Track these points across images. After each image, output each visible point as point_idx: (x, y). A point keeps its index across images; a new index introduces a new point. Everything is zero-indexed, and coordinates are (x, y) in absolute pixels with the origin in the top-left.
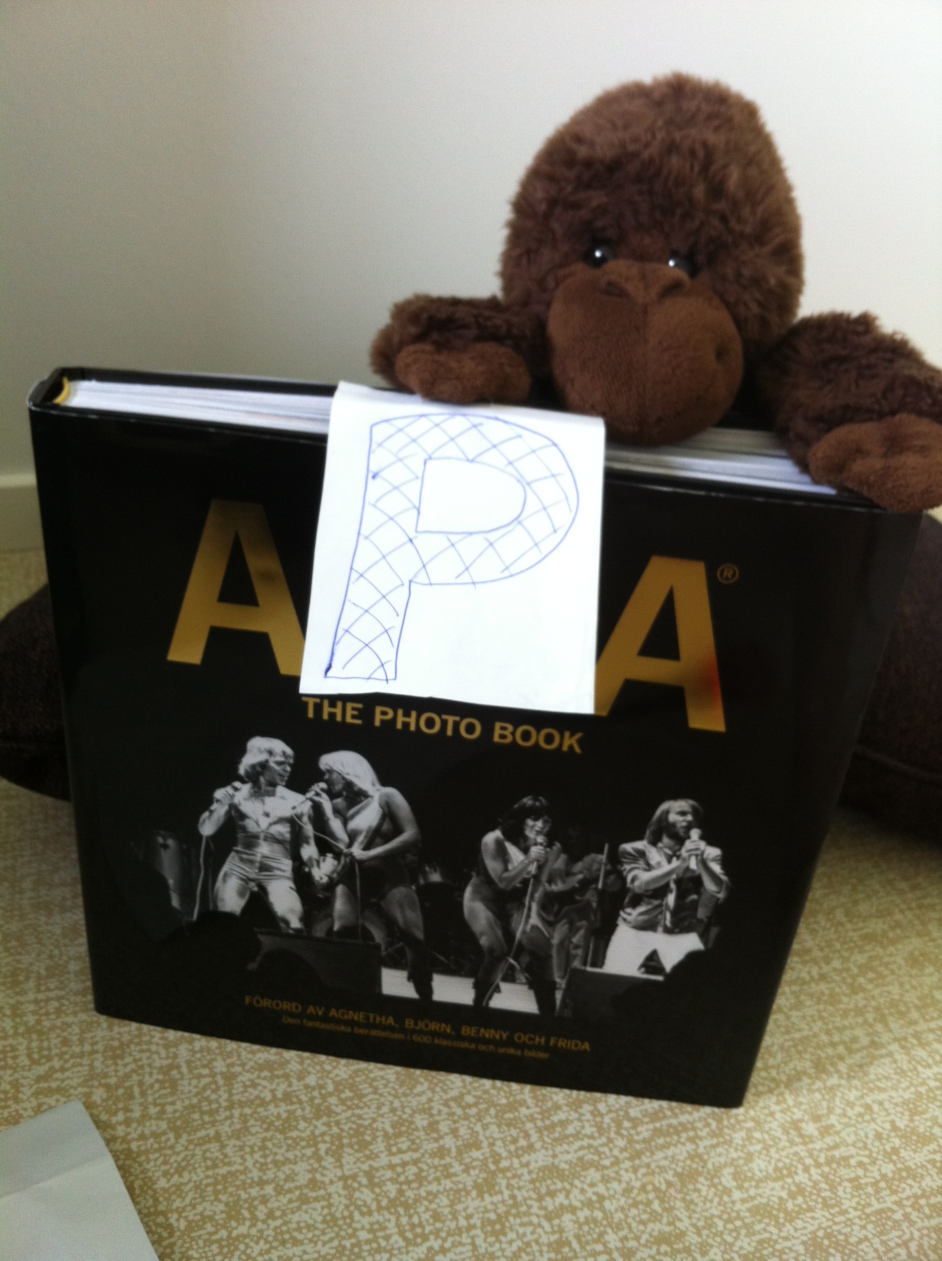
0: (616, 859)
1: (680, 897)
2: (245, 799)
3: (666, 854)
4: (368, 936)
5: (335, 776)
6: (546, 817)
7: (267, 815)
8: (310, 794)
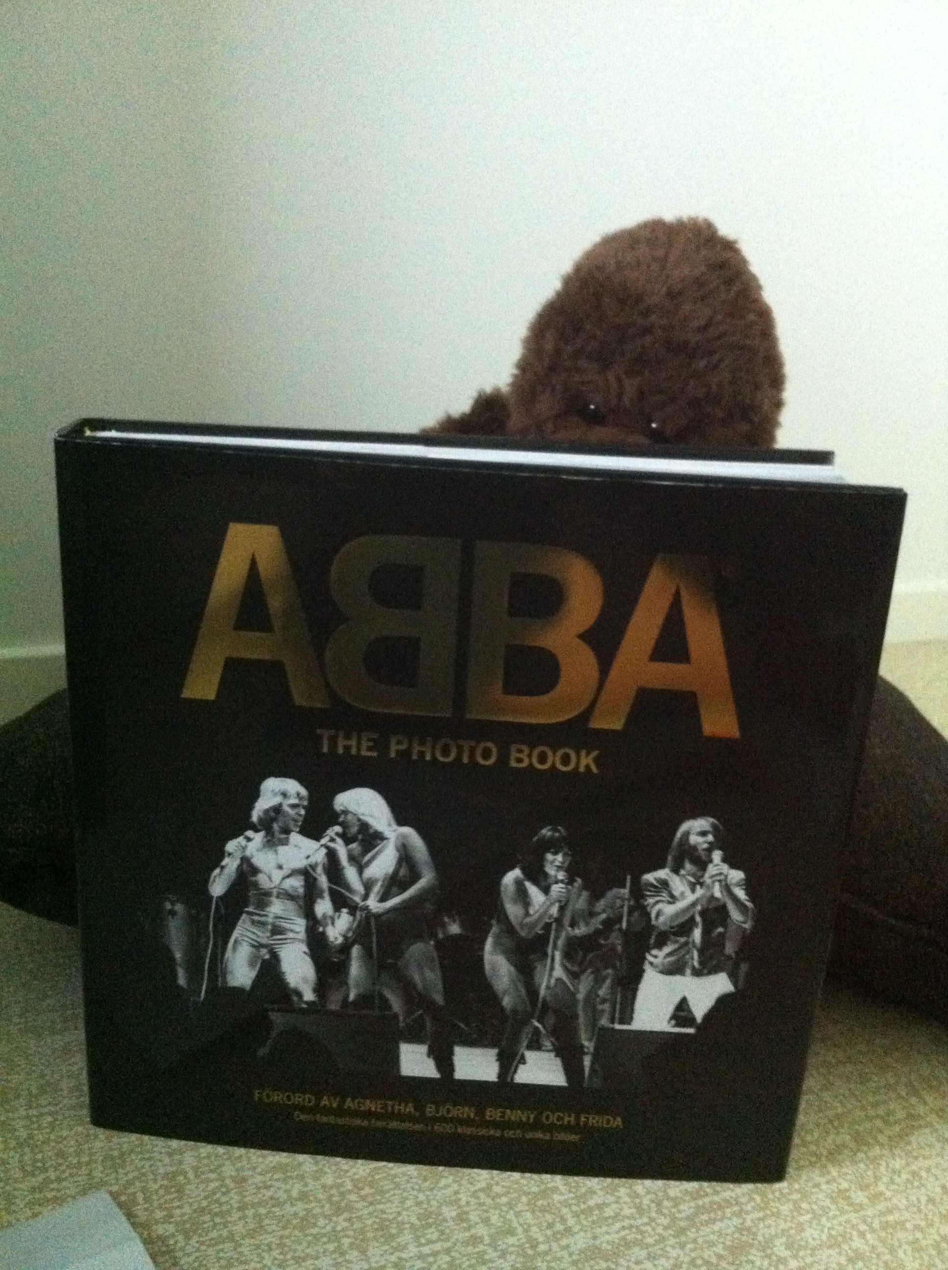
0: (639, 892)
1: (706, 933)
2: (258, 851)
3: (690, 883)
4: (385, 1005)
5: (350, 817)
6: (566, 850)
7: (280, 867)
8: (324, 841)
